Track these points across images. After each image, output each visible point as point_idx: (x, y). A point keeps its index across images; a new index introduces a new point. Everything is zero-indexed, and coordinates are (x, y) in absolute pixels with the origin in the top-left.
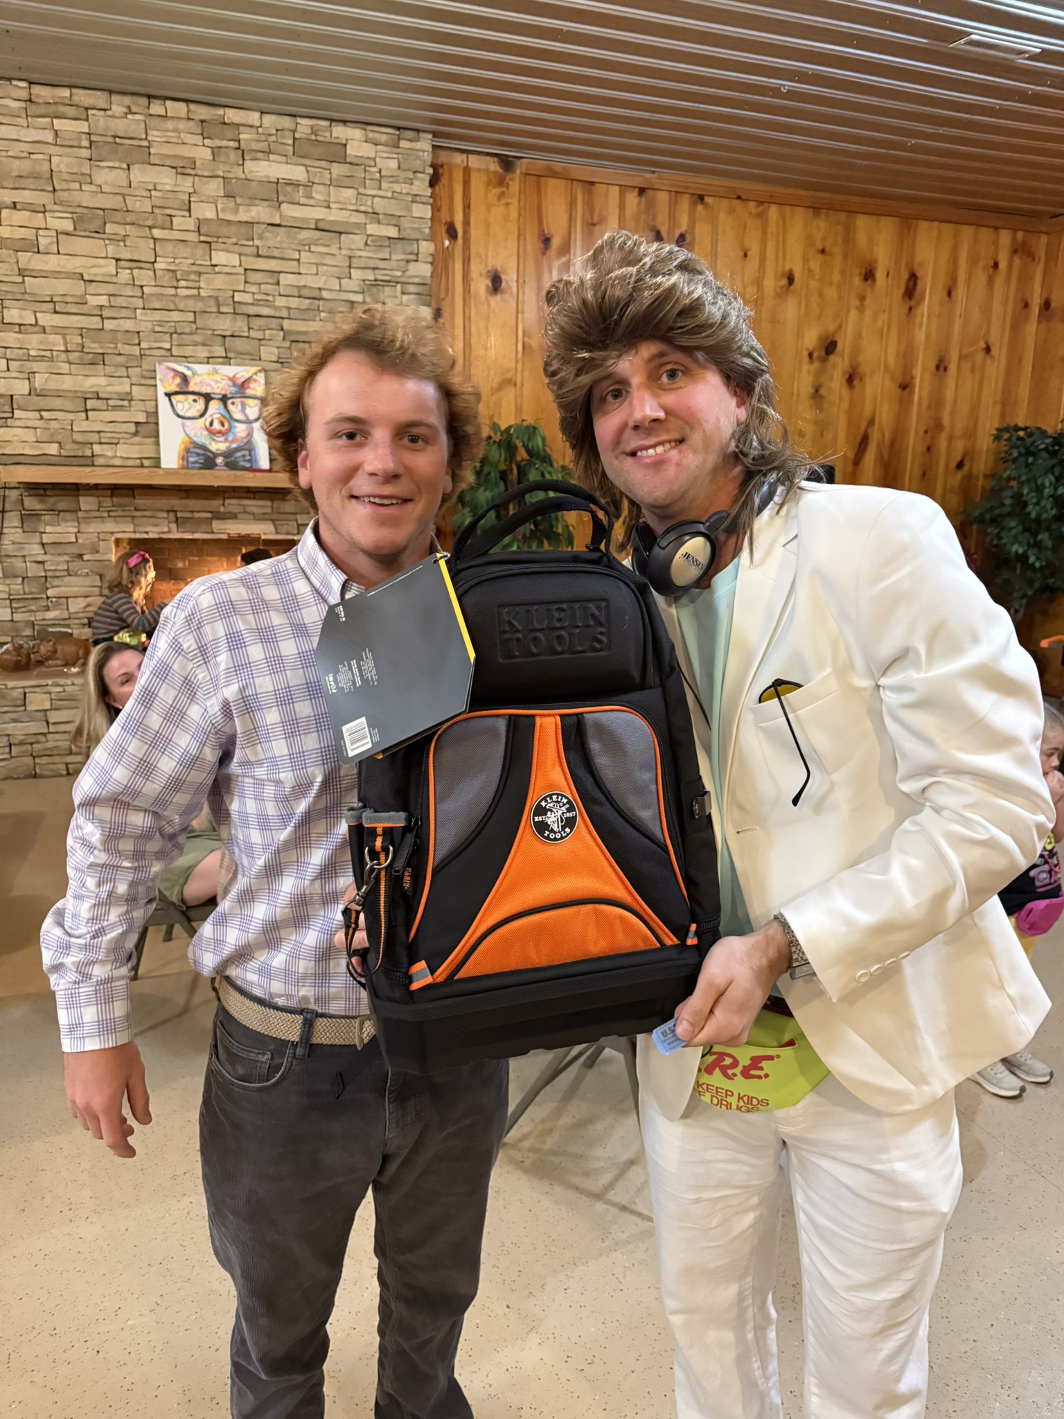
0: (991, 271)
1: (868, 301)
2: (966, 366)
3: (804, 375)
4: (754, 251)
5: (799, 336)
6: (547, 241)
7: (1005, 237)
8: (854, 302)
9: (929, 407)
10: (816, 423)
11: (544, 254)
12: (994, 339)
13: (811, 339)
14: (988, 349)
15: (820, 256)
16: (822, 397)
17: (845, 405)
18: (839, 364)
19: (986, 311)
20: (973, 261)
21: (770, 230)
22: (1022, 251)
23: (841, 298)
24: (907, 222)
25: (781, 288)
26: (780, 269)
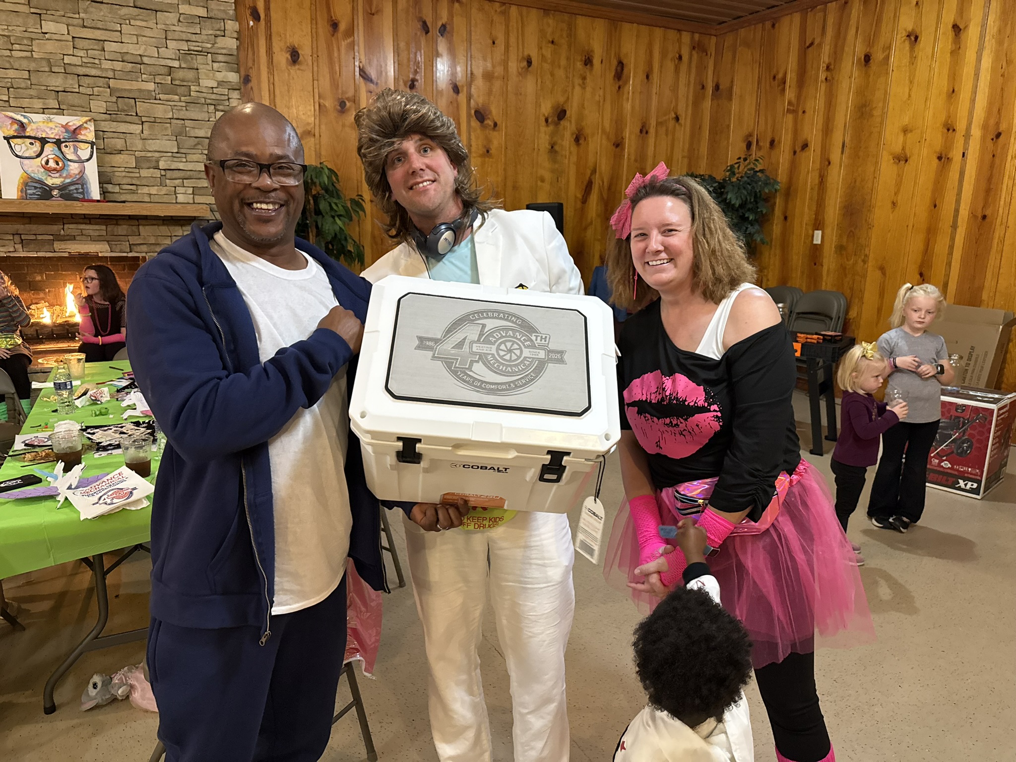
0: (677, 61)
1: (588, 80)
2: (662, 130)
3: (542, 135)
4: (501, 41)
5: (538, 105)
6: (335, 25)
7: (686, 37)
8: (578, 81)
9: (636, 161)
10: (553, 171)
11: (333, 35)
12: (681, 112)
13: (546, 108)
14: (677, 119)
15: (550, 45)
16: (556, 152)
17: (574, 159)
18: (568, 127)
19: (675, 89)
20: (664, 54)
21: (511, 24)
22: (698, 47)
23: (567, 77)
24: (614, 23)
25: (522, 69)
26: (520, 54)
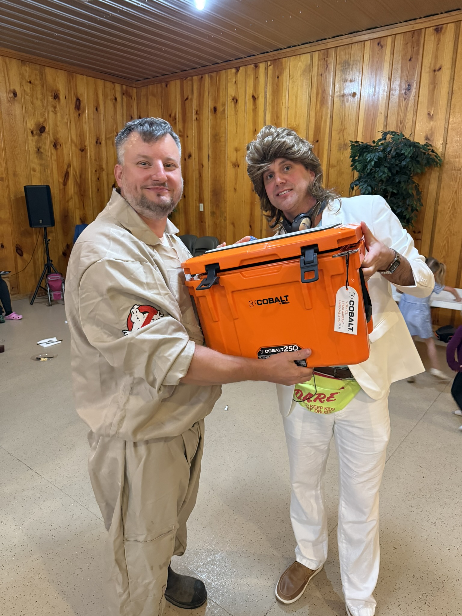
0: (114, 101)
1: (58, 108)
2: (110, 142)
3: (30, 142)
5: (25, 122)
7: (118, 87)
8: (51, 109)
9: (95, 160)
10: (41, 165)
13: (31, 124)
15: (29, 84)
16: (42, 153)
17: (54, 157)
18: (48, 138)
19: (115, 118)
20: (105, 96)
22: (126, 94)
23: (43, 106)
24: (71, 74)
25: (10, 98)
26: (8, 88)
